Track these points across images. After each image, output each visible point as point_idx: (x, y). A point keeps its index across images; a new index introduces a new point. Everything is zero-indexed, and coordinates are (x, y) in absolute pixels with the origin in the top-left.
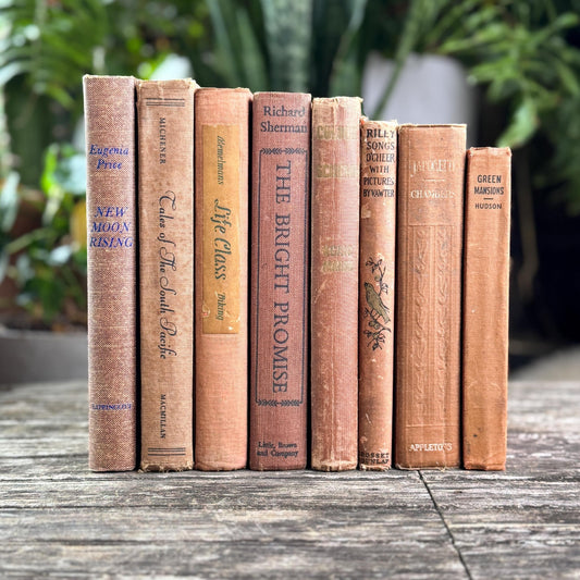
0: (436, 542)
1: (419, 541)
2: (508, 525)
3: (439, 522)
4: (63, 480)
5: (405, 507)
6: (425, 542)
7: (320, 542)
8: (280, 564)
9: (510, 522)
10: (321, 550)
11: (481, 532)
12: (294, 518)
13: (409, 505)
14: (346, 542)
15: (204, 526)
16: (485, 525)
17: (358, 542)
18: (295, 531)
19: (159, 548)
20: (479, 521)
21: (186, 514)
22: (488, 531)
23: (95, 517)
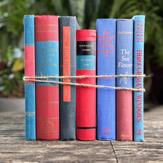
0: (109, 153)
1: (104, 153)
2: (131, 149)
3: (111, 148)
4: (3, 137)
5: (102, 144)
6: (106, 153)
7: (75, 153)
8: (62, 159)
9: (132, 148)
10: (75, 155)
11: (123, 150)
12: (68, 147)
13: (103, 144)
14: (83, 153)
15: (41, 149)
16: (125, 149)
17: (86, 153)
18: (68, 150)
19: (27, 154)
20: (123, 148)
21: (37, 145)
22: (125, 150)
23: (10, 146)
